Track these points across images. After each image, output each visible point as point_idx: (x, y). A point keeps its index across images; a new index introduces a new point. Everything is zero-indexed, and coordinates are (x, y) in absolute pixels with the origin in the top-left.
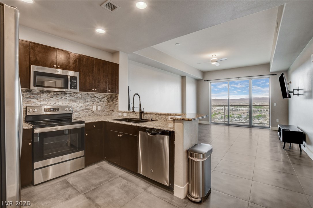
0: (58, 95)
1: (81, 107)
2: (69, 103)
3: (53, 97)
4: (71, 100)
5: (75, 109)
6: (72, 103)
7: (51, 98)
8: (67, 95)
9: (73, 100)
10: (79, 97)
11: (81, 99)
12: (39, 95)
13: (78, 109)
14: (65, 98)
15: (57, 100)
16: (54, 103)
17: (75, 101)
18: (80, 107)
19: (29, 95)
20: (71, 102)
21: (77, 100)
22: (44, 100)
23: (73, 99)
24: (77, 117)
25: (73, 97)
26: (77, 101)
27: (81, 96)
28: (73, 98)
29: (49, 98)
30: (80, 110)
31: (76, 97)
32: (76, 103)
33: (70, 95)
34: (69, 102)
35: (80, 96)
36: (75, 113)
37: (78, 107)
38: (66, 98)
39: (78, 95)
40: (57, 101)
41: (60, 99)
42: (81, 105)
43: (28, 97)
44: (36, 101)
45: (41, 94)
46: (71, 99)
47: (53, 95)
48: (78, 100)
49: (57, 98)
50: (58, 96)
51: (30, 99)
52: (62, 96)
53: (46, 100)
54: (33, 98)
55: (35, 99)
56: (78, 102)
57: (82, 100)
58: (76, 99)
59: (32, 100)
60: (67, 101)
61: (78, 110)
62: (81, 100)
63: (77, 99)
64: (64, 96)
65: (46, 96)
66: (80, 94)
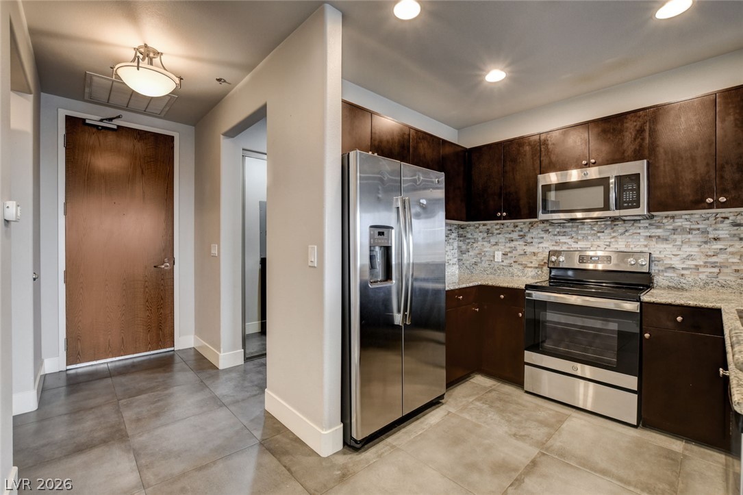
0: (615, 225)
1: (689, 257)
2: (646, 246)
3: (603, 232)
4: (655, 236)
5: (665, 262)
6: (658, 246)
7: (599, 234)
8: (640, 225)
9: (659, 237)
10: (679, 226)
11: (689, 233)
12: (575, 229)
13: (676, 262)
14: (635, 231)
15: (614, 237)
16: (607, 245)
17: (667, 240)
18: (685, 256)
19: (558, 230)
20: (653, 243)
21: (675, 236)
22: (585, 237)
23: (658, 234)
24: (670, 284)
25: (658, 227)
26: (675, 240)
27: (689, 223)
28: (659, 232)
29: (595, 235)
30: (685, 266)
31: (671, 227)
32: (670, 246)
33: (650, 224)
34: (646, 243)
35: (687, 225)
36: (665, 274)
37: (678, 258)
38: (639, 231)
39: (676, 220)
40: (613, 240)
41: (622, 234)
42: (687, 250)
43: (556, 233)
44: (570, 240)
45: (578, 226)
46: (653, 234)
47: (603, 226)
48: (680, 236)
49: (614, 232)
50: (615, 228)
51: (560, 237)
52: (625, 227)
53: (589, 237)
54: (565, 235)
55: (568, 237)
56: (679, 243)
57: (696, 238)
58: (668, 233)
59: (563, 239)
60: (642, 240)
61: (678, 265)
62: (690, 236)
63: (674, 234)
64: (633, 228)
65: (587, 230)
66: (687, 217)
